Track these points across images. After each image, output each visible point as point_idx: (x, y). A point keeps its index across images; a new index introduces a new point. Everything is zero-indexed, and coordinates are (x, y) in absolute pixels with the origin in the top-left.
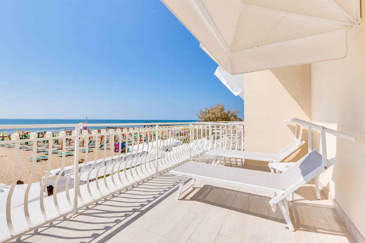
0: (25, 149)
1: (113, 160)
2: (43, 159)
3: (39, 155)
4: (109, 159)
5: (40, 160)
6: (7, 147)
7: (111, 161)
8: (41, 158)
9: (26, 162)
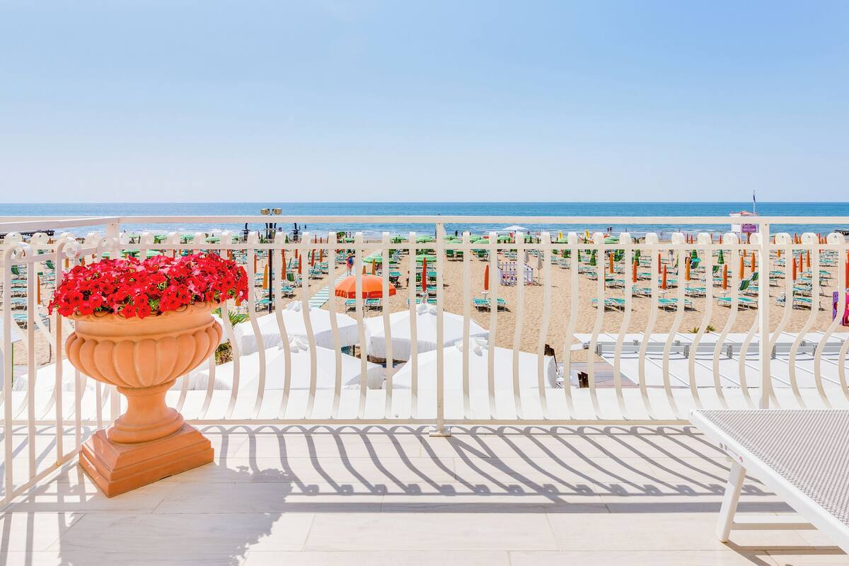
0: (590, 276)
1: (803, 344)
2: (618, 308)
3: (615, 294)
4: (791, 338)
5: (613, 308)
6: (561, 266)
7: (798, 346)
8: (613, 304)
9: (584, 307)
